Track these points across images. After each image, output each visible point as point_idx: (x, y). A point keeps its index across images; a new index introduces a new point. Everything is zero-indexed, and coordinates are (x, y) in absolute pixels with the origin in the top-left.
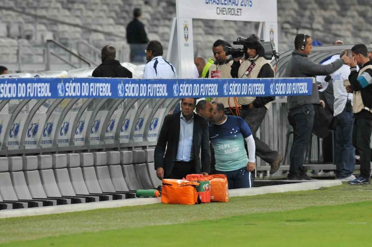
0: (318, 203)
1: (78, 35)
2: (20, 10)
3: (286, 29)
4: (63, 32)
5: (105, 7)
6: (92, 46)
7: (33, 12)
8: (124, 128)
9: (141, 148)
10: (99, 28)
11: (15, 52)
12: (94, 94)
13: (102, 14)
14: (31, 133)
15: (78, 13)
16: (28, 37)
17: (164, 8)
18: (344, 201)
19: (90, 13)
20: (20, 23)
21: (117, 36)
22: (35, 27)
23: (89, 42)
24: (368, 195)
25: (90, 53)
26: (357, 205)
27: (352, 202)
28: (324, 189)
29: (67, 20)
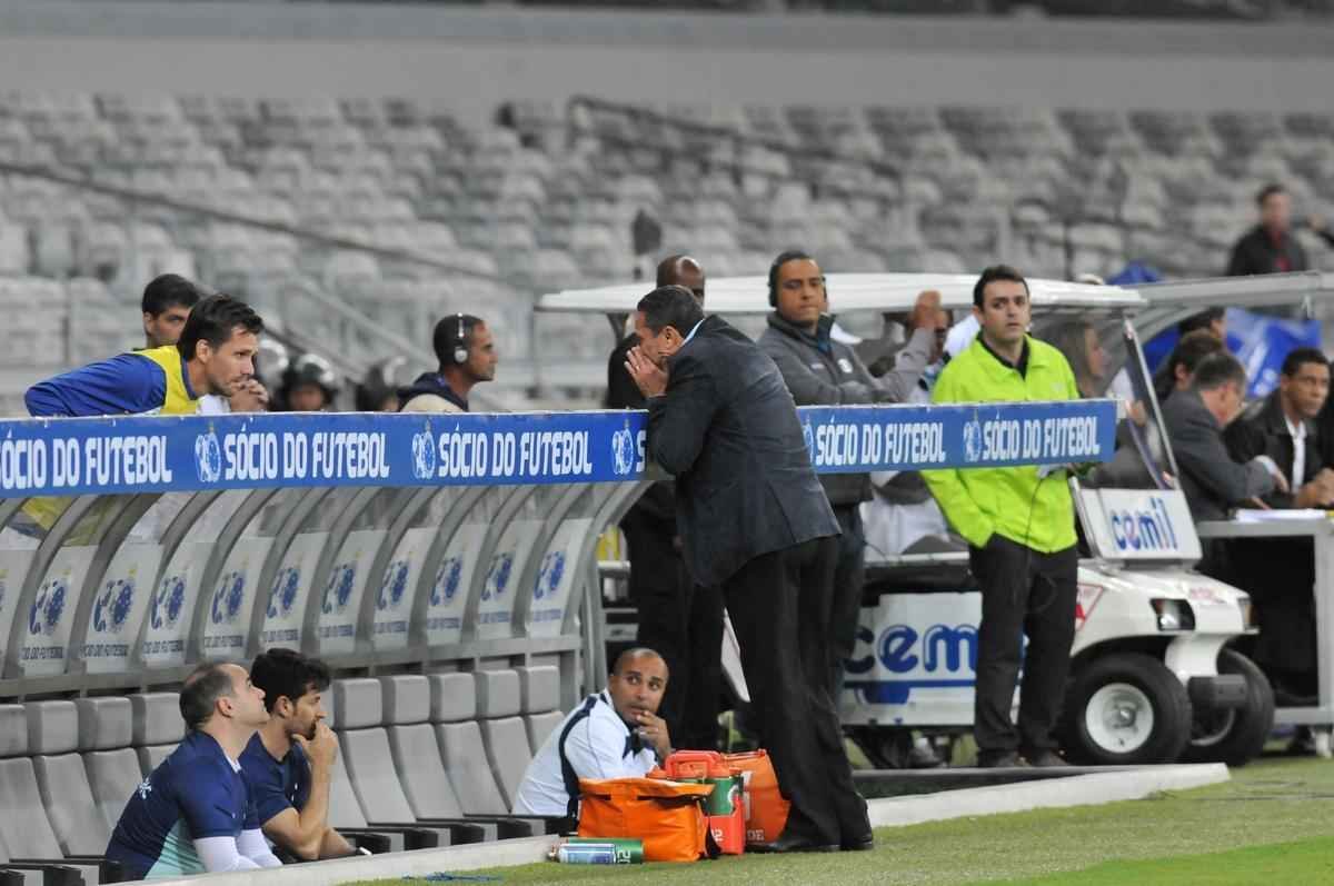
0: (1144, 849)
1: (283, 263)
2: (75, 175)
3: (1033, 224)
4: (230, 251)
5: (379, 160)
6: (334, 301)
7: (118, 181)
8: (440, 591)
9: (506, 662)
10: (359, 235)
11: (57, 326)
12: (328, 473)
13: (368, 184)
14: (106, 615)
15: (283, 182)
16: (105, 273)
17: (591, 158)
18: (1235, 838)
19: (326, 182)
20: (74, 222)
21: (421, 262)
22: (129, 236)
23: (323, 288)
24: (1322, 818)
25: (326, 323)
26: (1281, 850)
27: (1264, 841)
28: (1162, 799)
29: (243, 209)
